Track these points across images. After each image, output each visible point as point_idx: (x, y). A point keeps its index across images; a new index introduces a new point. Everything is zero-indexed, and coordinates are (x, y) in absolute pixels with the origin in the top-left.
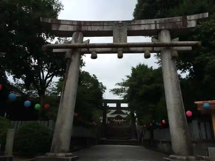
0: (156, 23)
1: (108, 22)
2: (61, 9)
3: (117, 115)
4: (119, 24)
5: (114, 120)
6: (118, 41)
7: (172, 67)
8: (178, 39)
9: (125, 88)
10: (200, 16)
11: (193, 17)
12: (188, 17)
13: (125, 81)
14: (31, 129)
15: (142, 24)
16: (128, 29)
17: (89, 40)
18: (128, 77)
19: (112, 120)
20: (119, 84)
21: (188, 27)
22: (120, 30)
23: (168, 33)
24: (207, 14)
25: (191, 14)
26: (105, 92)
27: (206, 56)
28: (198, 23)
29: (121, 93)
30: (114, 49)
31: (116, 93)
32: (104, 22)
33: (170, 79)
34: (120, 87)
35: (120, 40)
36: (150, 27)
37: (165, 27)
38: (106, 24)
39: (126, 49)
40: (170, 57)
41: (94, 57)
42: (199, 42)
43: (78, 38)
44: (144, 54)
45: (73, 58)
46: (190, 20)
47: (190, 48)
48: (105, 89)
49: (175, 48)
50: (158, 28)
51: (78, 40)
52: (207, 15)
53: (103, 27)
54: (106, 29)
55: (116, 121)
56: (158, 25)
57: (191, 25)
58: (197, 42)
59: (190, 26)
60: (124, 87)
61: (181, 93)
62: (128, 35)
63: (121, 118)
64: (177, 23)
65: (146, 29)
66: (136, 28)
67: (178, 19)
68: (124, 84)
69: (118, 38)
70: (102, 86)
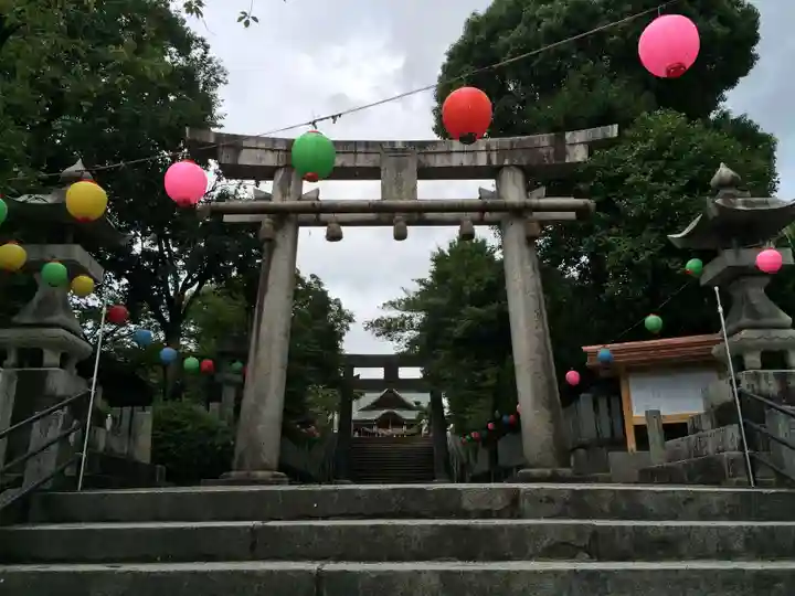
0: (488, 150)
1: (367, 144)
2: (220, 81)
3: (385, 411)
4: (396, 150)
5: (375, 429)
6: (395, 195)
7: (526, 262)
8: (543, 190)
9: (411, 318)
10: (598, 133)
11: (581, 136)
12: (568, 135)
13: (412, 295)
14: (175, 419)
15: (454, 149)
16: (419, 161)
17: (318, 191)
18: (421, 282)
19: (367, 429)
20: (393, 304)
21: (567, 161)
22: (400, 168)
23: (519, 176)
24: (616, 127)
25: (575, 127)
26: (348, 329)
27: (609, 235)
28: (590, 154)
29: (399, 333)
30: (384, 216)
31: (384, 334)
32: (356, 143)
33: (521, 292)
34: (395, 314)
35: (400, 191)
36: (475, 158)
37: (512, 160)
38: (362, 150)
39: (416, 216)
40: (523, 239)
41: (334, 237)
42: (591, 203)
43: (290, 184)
44: (458, 227)
45: (279, 238)
46: (573, 145)
47: (572, 215)
48: (350, 319)
49: (536, 214)
50: (494, 163)
51: (292, 189)
52: (613, 130)
53: (356, 158)
54: (363, 161)
55: (381, 431)
56: (494, 156)
57: (575, 155)
58: (586, 200)
59: (572, 160)
60: (407, 314)
61: (546, 326)
62: (420, 177)
63: (398, 422)
64: (541, 150)
65: (465, 164)
66: (439, 162)
67: (543, 140)
68: (410, 305)
69: (394, 189)
70: (340, 311)
